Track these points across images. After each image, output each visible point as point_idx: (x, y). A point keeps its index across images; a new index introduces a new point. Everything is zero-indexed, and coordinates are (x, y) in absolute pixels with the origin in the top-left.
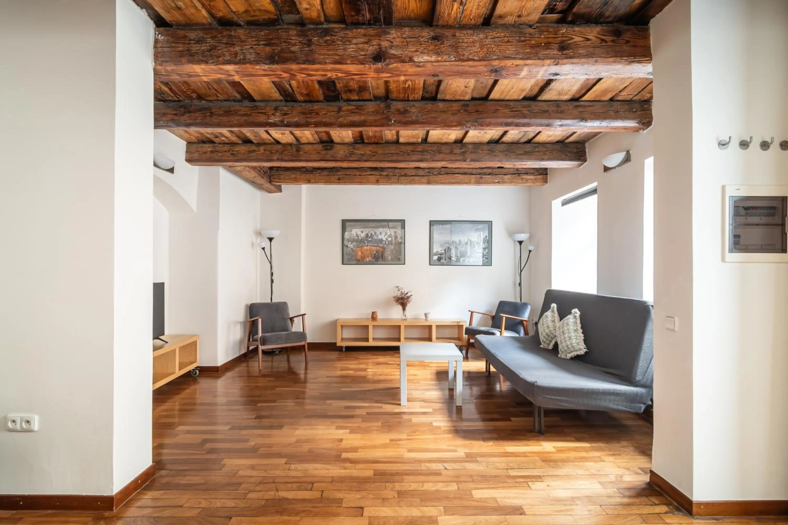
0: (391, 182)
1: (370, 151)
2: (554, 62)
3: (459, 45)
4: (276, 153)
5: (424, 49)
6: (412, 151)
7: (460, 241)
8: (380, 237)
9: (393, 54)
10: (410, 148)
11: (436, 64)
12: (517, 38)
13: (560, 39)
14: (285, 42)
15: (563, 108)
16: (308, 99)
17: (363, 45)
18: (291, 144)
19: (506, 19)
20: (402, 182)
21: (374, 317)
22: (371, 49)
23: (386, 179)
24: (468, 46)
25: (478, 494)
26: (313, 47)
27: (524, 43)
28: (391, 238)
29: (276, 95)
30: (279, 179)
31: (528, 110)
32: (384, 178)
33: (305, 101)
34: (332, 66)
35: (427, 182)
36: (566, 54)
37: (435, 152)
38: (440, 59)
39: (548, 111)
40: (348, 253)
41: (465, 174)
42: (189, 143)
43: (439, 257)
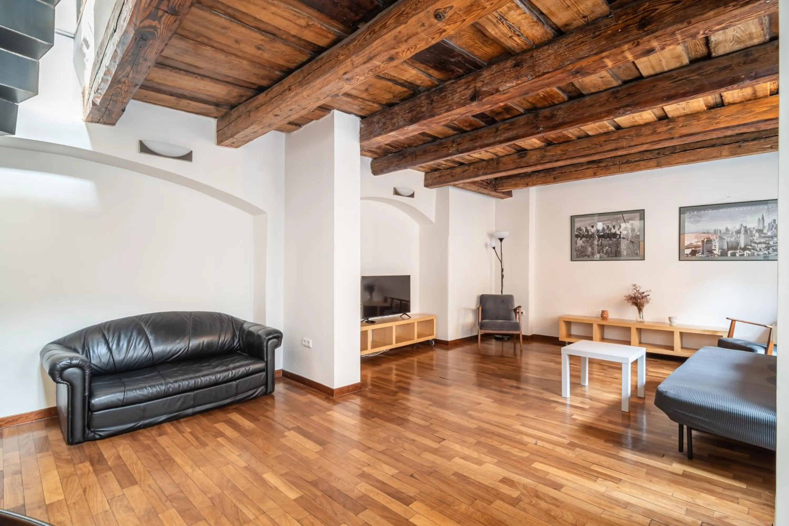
0: (611, 172)
1: (562, 150)
2: (633, 44)
3: (537, 63)
4: (481, 169)
5: (507, 78)
6: (605, 141)
7: (727, 229)
8: (613, 231)
9: (485, 91)
10: (602, 139)
11: (517, 87)
12: (592, 35)
13: (640, 16)
14: (419, 107)
15: (756, 55)
16: (473, 128)
17: (464, 91)
18: (492, 159)
19: (574, 24)
20: (624, 170)
21: (603, 315)
22: (469, 92)
23: (604, 171)
24: (544, 62)
25: (537, 465)
26: (434, 104)
27: (598, 38)
28: (628, 231)
29: (451, 132)
30: (502, 187)
31: (697, 75)
32: (602, 170)
33: (472, 130)
34: (446, 114)
35: (656, 165)
36: (648, 30)
37: (633, 136)
38: (519, 82)
39: (730, 66)
40: (577, 249)
41: (713, 146)
42: (426, 173)
43: (692, 251)
